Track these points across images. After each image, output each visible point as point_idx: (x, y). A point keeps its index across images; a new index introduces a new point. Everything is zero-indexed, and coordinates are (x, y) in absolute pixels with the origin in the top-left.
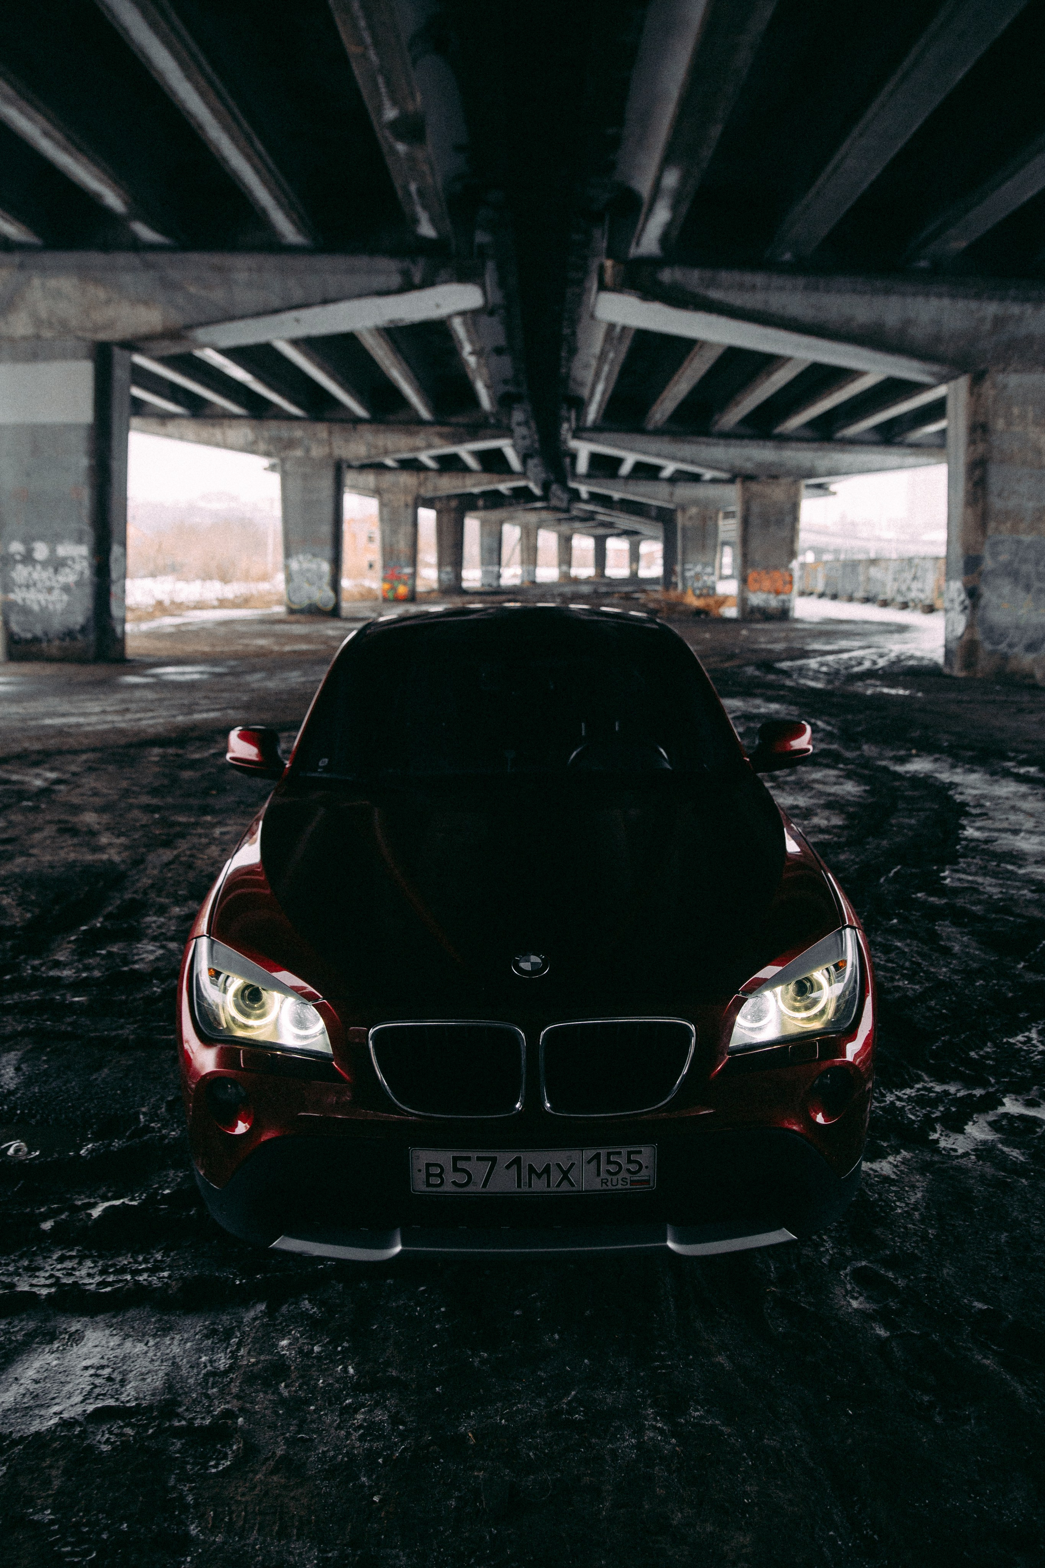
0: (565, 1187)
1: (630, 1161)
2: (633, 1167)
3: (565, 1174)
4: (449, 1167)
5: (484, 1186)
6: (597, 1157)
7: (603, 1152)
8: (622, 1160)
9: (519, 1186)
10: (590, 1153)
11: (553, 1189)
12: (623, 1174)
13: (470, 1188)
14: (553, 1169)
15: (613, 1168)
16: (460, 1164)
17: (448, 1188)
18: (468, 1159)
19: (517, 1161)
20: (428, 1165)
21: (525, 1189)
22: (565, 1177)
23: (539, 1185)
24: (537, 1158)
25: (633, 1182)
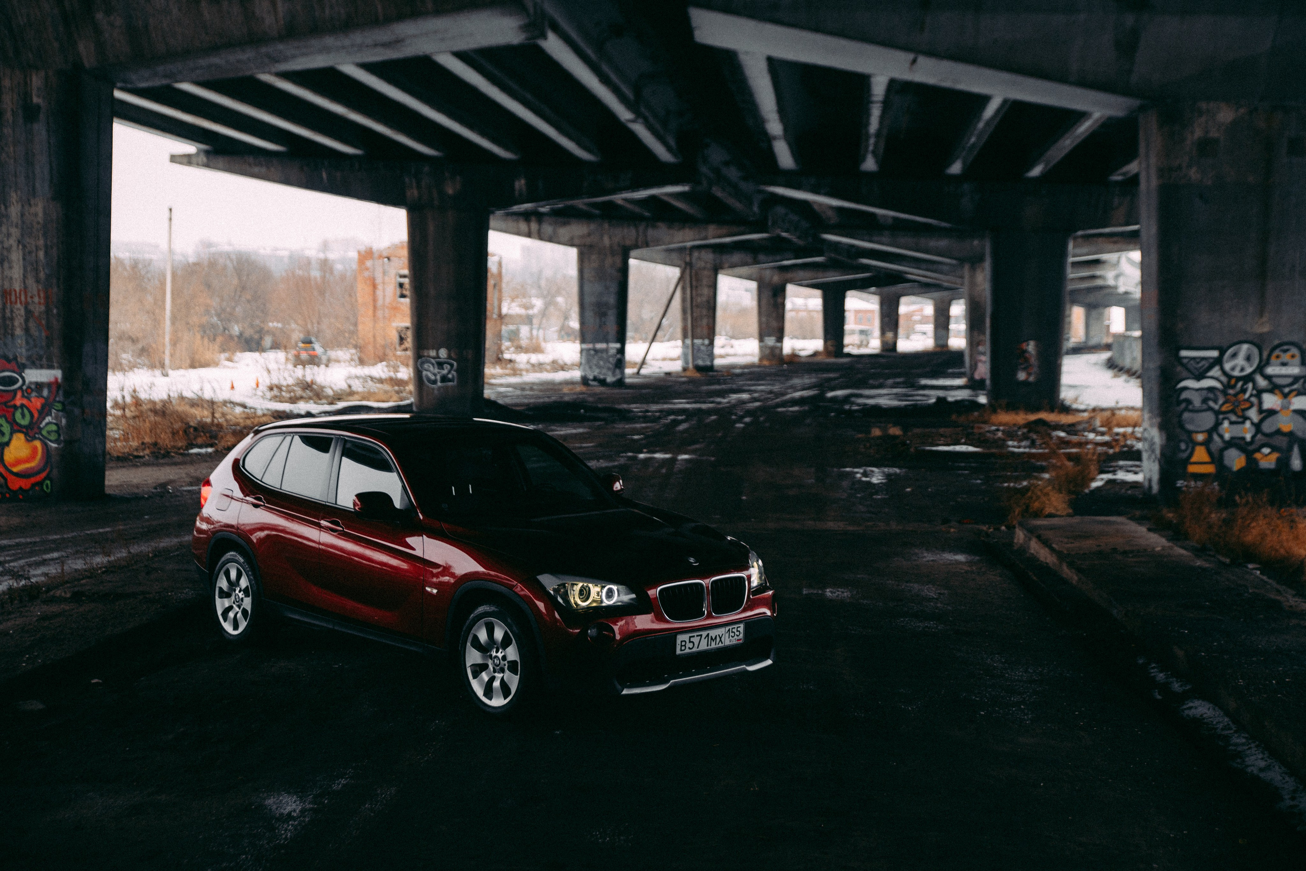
0: (720, 645)
1: (737, 631)
2: (738, 633)
3: (720, 638)
4: (688, 641)
5: (698, 647)
6: (729, 630)
7: (731, 627)
8: (735, 630)
9: (708, 646)
10: (727, 629)
11: (717, 646)
12: (736, 637)
13: (694, 650)
14: (718, 636)
15: (733, 634)
16: (692, 639)
17: (687, 651)
18: (694, 636)
19: (708, 635)
20: (682, 642)
21: (709, 647)
22: (721, 640)
23: (713, 645)
24: (713, 633)
25: (738, 640)
